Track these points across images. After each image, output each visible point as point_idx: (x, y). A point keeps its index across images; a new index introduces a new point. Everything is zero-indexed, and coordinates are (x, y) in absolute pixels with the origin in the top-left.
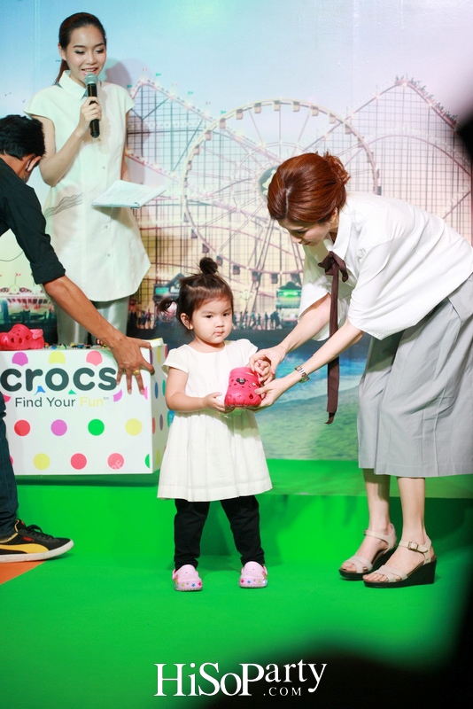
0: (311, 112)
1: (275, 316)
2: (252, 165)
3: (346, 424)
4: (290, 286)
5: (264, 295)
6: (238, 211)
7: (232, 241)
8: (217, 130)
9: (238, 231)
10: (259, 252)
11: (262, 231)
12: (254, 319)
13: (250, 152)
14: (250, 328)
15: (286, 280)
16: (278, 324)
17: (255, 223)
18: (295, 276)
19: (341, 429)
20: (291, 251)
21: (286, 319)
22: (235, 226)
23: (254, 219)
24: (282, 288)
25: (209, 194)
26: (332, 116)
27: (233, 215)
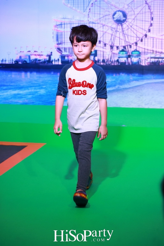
1: (118, 61)
2: (110, 10)
3: (141, 96)
4: (123, 51)
5: (114, 53)
6: (106, 25)
7: (104, 36)
9: (106, 32)
10: (112, 39)
11: (113, 32)
12: (111, 62)
13: (109, 5)
14: (110, 64)
15: (121, 48)
16: (119, 63)
17: (111, 29)
18: (124, 47)
19: (139, 97)
20: (123, 39)
21: (121, 61)
22: (105, 30)
23: (111, 28)
24: (120, 51)
25: (96, 20)
27: (104, 27)
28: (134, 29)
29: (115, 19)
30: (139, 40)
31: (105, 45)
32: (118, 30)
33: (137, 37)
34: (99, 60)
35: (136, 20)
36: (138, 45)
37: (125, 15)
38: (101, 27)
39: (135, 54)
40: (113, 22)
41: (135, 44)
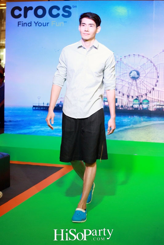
0: (142, 57)
1: (132, 106)
2: (128, 70)
4: (136, 99)
5: (130, 101)
7: (123, 88)
8: (120, 61)
9: (124, 86)
10: (129, 91)
11: (130, 86)
12: (127, 107)
13: (127, 66)
14: (126, 109)
15: (135, 98)
16: (133, 108)
18: (137, 97)
19: (148, 134)
20: (137, 91)
21: (135, 107)
22: (123, 84)
23: (128, 83)
24: (134, 100)
26: (147, 58)
27: (123, 82)
28: (145, 84)
29: (131, 76)
30: (148, 92)
31: (123, 94)
32: (133, 84)
33: (147, 90)
34: (118, 106)
35: (146, 78)
36: (148, 95)
37: (138, 74)
38: (120, 82)
39: (145, 102)
40: (129, 78)
41: (145, 95)
